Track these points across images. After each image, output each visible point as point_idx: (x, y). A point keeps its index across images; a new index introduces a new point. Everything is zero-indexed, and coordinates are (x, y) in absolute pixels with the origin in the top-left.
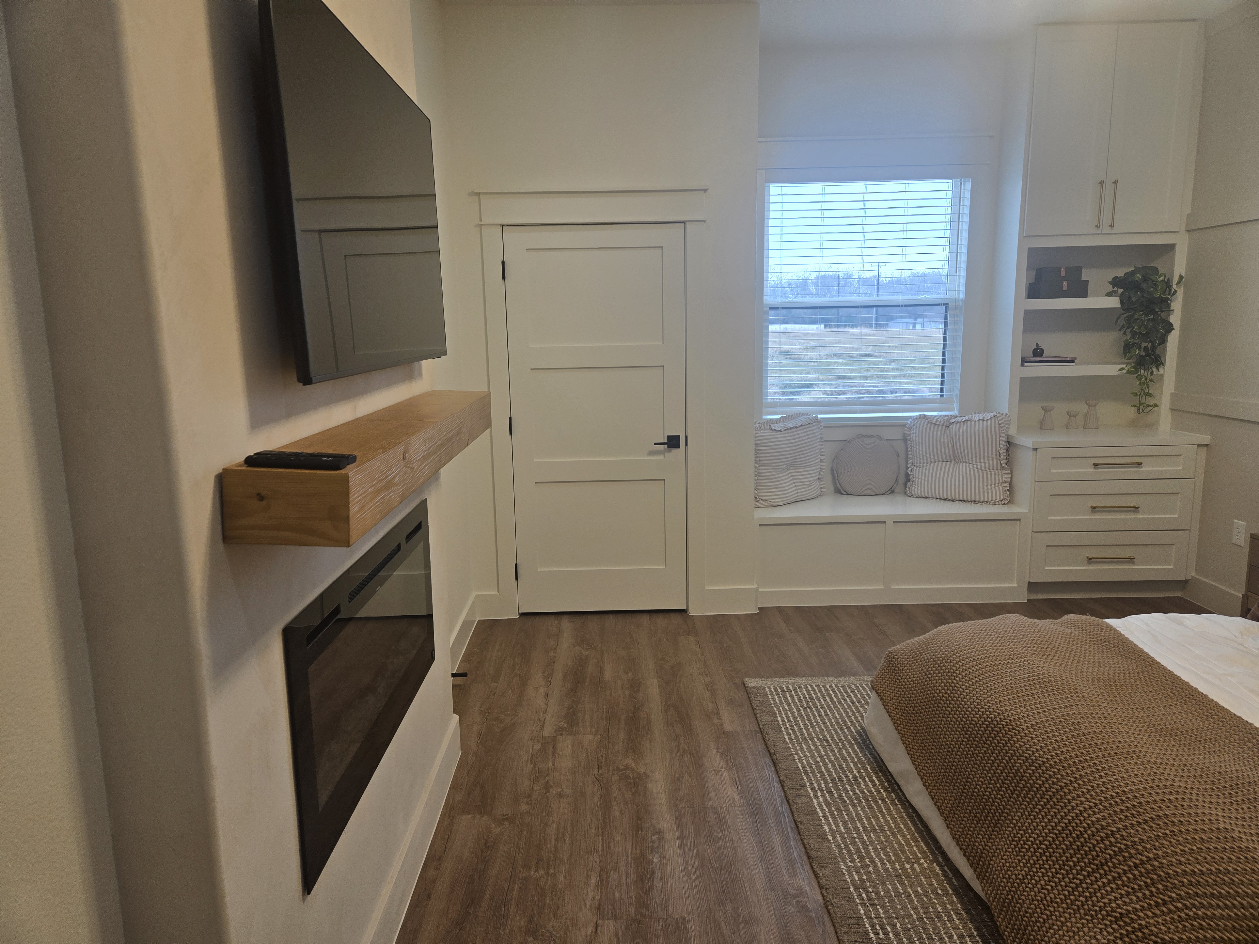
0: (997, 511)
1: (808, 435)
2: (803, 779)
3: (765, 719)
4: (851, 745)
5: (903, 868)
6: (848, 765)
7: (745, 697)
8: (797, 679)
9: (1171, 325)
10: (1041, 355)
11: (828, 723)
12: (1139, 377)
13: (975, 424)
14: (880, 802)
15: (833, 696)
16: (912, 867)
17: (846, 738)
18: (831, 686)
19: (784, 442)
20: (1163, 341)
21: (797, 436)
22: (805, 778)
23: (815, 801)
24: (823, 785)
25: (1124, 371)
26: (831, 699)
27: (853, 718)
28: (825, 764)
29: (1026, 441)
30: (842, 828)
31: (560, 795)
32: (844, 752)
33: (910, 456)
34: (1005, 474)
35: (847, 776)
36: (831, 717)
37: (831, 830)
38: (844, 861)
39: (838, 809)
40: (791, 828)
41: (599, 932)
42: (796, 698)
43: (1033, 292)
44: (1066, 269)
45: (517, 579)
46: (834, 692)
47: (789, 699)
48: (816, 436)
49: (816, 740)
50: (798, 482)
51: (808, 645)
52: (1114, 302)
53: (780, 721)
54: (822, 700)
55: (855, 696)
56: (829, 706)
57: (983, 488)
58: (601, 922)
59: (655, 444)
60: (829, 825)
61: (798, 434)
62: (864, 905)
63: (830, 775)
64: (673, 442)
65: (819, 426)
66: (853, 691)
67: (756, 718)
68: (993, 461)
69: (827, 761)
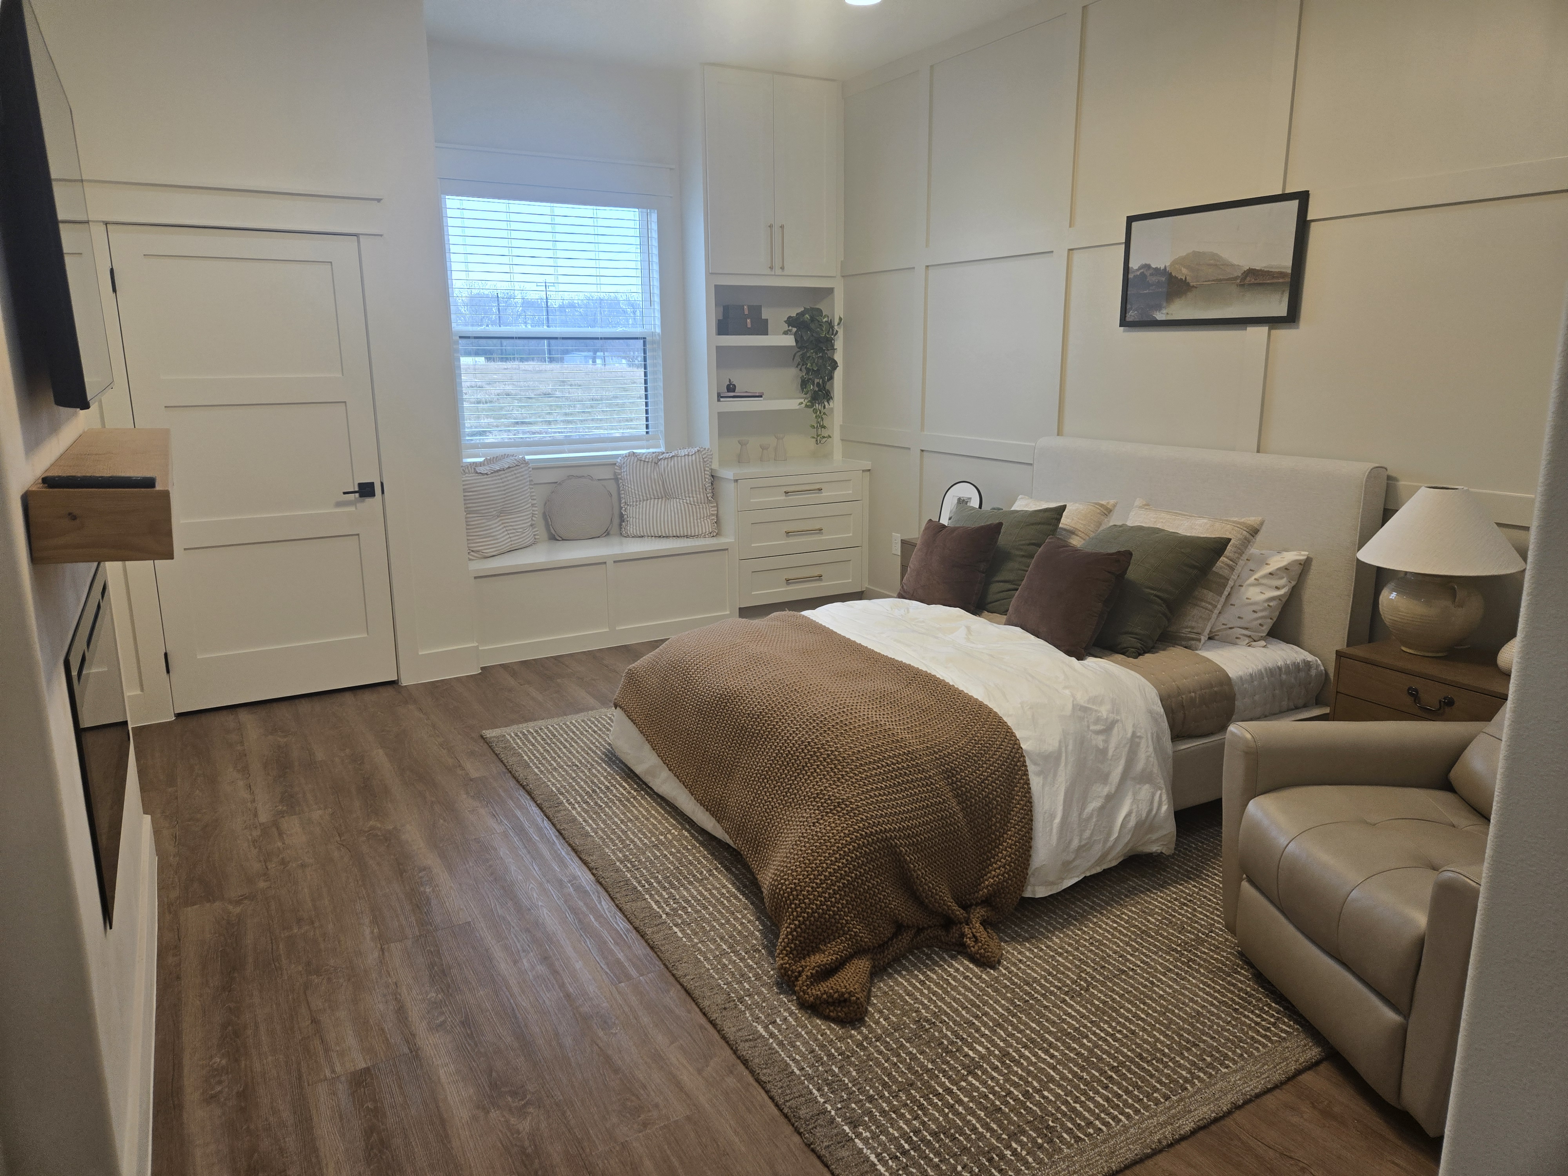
0: (708, 543)
1: (516, 478)
2: (559, 798)
3: (511, 761)
4: (599, 764)
5: (658, 839)
6: (599, 780)
7: (486, 746)
8: (536, 723)
9: (836, 363)
10: (734, 391)
11: (575, 752)
12: (815, 411)
13: (681, 459)
14: (632, 800)
15: (575, 730)
16: (665, 837)
17: (593, 759)
18: (571, 723)
19: (492, 486)
20: (831, 378)
21: (505, 479)
22: (561, 797)
23: (574, 812)
24: (579, 799)
25: (803, 405)
26: (574, 732)
27: (597, 743)
28: (578, 783)
29: (728, 473)
30: (602, 825)
31: (303, 866)
32: (594, 770)
33: (623, 496)
34: (712, 507)
35: (599, 788)
36: (576, 747)
37: (592, 828)
38: (608, 846)
39: (596, 813)
40: (556, 836)
41: (386, 954)
42: (539, 738)
43: (723, 327)
44: (749, 307)
45: (168, 671)
46: (575, 726)
47: (532, 740)
48: (524, 479)
49: (565, 767)
50: (510, 530)
51: (541, 693)
52: (789, 341)
53: (527, 759)
54: (565, 735)
55: (596, 726)
56: (572, 739)
57: (694, 522)
58: (386, 946)
59: (345, 493)
60: (590, 825)
61: (506, 477)
62: (629, 871)
63: (584, 790)
64: (366, 490)
65: (527, 468)
66: (593, 723)
67: (502, 761)
68: (700, 495)
69: (579, 780)
